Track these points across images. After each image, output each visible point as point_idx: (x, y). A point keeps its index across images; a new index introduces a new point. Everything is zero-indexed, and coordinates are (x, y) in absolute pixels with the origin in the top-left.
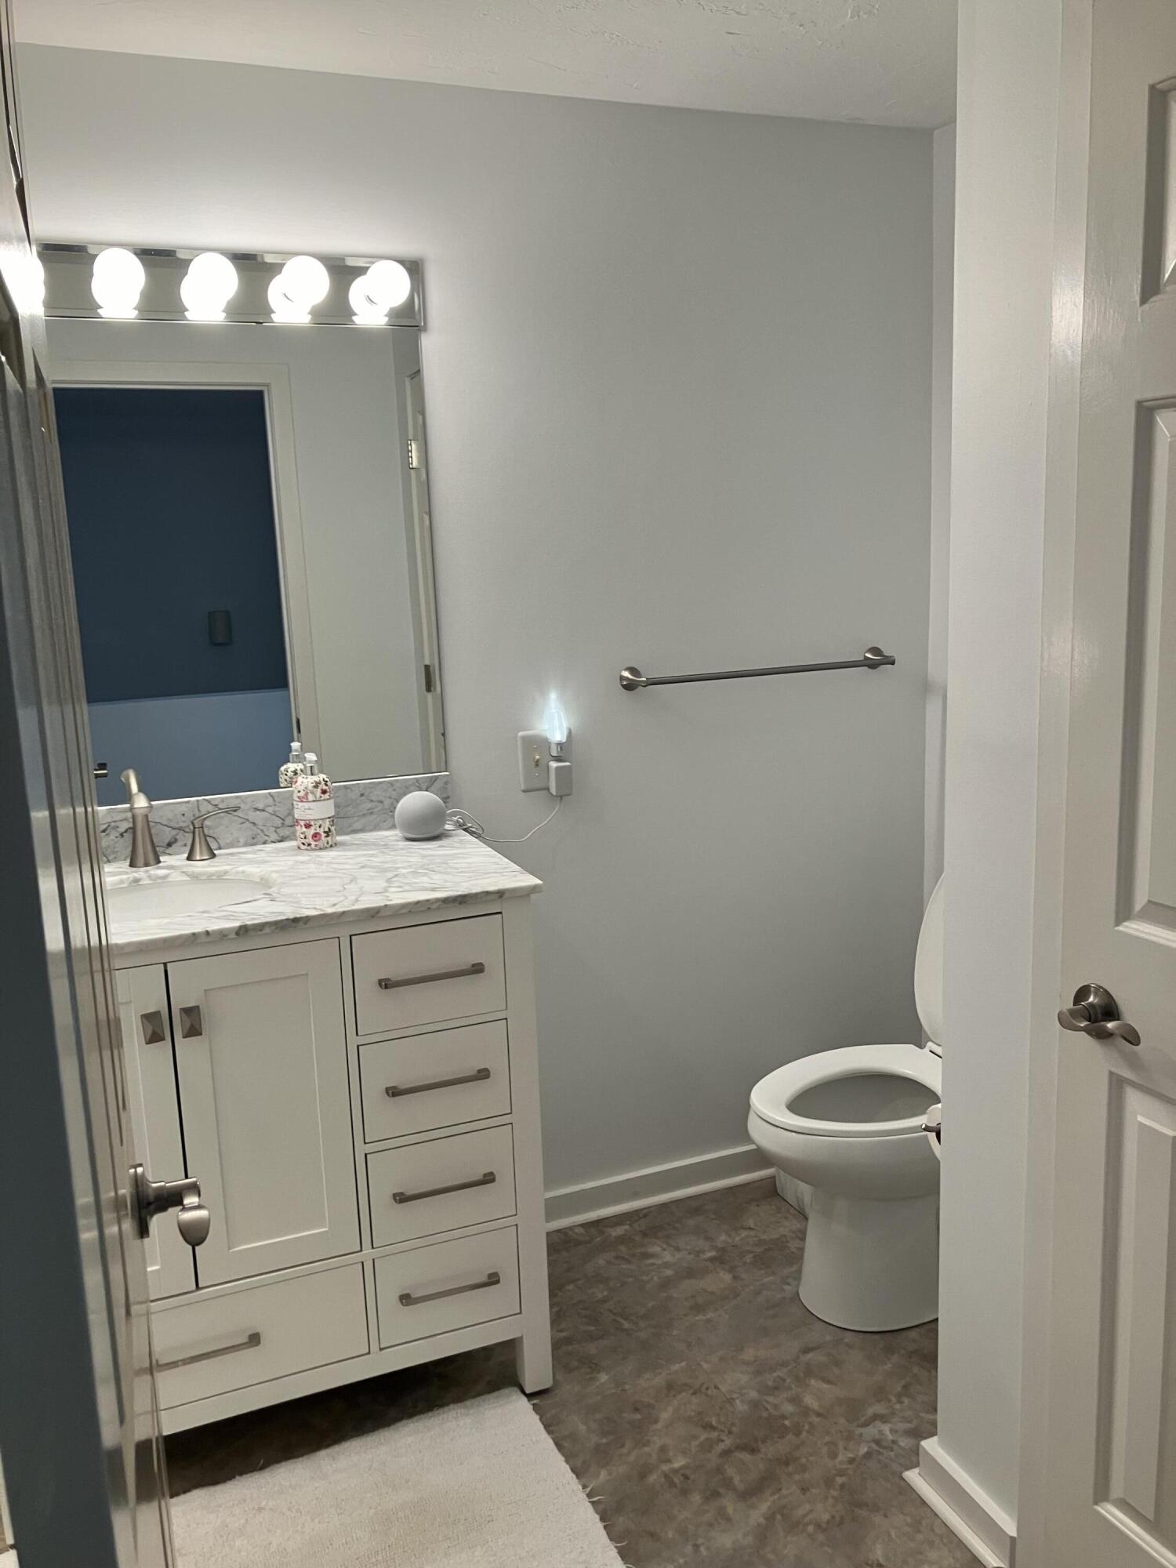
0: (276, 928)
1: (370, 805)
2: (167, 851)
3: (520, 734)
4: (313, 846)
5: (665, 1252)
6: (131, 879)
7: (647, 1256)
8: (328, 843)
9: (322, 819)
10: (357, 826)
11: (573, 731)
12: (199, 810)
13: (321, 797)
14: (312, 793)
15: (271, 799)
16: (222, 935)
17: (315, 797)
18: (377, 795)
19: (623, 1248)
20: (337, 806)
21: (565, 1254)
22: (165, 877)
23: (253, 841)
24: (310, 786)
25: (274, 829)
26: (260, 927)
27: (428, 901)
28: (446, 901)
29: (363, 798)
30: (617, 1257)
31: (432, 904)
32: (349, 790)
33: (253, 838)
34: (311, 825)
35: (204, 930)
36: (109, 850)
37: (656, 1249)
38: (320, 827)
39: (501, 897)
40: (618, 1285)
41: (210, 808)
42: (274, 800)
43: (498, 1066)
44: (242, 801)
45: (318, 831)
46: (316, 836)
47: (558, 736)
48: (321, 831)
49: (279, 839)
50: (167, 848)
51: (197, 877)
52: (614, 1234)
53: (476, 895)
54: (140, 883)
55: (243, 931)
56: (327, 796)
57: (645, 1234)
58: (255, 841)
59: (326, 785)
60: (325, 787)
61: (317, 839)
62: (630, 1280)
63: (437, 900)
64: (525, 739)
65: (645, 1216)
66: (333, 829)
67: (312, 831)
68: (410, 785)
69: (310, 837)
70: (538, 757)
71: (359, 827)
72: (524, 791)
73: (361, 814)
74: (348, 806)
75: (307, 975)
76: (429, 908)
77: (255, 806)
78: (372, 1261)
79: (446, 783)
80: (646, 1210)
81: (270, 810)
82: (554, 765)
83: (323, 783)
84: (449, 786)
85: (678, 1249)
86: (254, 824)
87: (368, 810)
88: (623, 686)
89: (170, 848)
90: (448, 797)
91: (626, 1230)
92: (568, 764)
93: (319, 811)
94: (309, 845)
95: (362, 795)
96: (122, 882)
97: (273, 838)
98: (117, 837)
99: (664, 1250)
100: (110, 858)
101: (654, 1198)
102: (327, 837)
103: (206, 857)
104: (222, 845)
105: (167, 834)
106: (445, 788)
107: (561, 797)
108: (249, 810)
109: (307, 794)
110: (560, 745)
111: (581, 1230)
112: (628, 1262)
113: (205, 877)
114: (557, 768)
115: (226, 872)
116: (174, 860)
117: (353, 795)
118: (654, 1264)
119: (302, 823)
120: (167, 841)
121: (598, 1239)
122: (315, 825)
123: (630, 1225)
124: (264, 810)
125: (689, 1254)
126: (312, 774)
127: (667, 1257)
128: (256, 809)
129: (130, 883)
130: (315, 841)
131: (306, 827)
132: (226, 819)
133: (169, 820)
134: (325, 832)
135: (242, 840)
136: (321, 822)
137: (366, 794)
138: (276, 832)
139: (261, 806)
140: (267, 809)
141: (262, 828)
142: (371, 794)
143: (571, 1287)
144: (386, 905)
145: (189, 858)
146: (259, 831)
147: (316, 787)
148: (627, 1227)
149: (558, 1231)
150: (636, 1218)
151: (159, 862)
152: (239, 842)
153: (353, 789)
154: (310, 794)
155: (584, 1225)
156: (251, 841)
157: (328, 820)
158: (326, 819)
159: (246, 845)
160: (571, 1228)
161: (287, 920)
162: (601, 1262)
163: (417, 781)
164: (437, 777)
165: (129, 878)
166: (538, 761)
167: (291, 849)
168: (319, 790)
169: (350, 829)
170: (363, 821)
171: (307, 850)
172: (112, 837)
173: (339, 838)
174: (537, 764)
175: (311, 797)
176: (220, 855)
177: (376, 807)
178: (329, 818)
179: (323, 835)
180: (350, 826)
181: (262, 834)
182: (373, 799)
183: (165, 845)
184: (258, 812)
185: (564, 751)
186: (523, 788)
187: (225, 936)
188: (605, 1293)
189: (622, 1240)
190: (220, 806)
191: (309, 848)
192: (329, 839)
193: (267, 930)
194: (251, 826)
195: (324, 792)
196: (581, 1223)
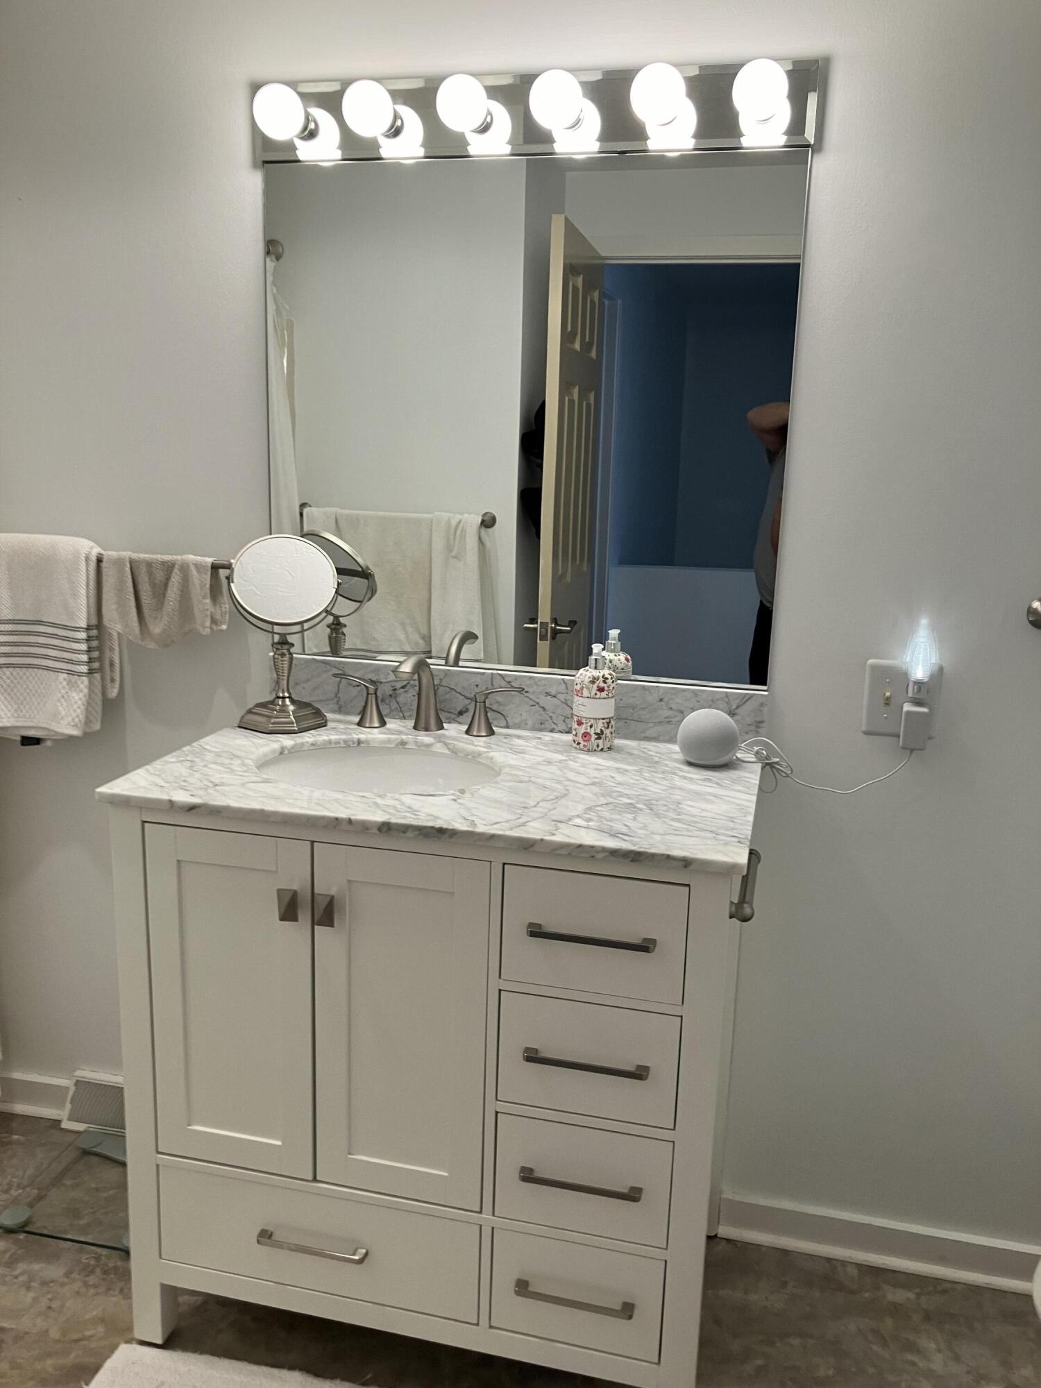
0: (420, 834)
1: (670, 713)
2: (458, 719)
3: (871, 661)
4: (581, 746)
5: (938, 1354)
6: (399, 741)
7: (912, 1347)
8: (598, 746)
9: (595, 719)
10: (651, 732)
11: (945, 670)
12: (492, 685)
13: (596, 694)
14: (588, 688)
15: (563, 686)
16: (363, 827)
17: (590, 694)
18: (678, 703)
19: (889, 1322)
20: (617, 708)
21: (817, 1294)
22: (429, 746)
23: (540, 727)
24: (587, 680)
25: (563, 718)
26: (405, 829)
27: (592, 847)
28: (614, 853)
29: (662, 703)
30: (873, 1331)
31: (598, 852)
32: (647, 692)
33: (541, 724)
34: (583, 723)
35: (348, 817)
36: (406, 708)
37: (929, 1345)
38: (591, 727)
39: (686, 867)
40: (854, 1369)
41: (503, 684)
42: (567, 688)
43: (662, 1068)
44: (535, 683)
45: (588, 731)
46: (586, 735)
47: (920, 672)
48: (592, 731)
49: (567, 730)
50: (458, 716)
51: (456, 753)
52: (890, 1297)
53: (653, 855)
54: (407, 747)
55: (386, 828)
56: (604, 694)
57: (928, 1317)
58: (543, 726)
59: (605, 682)
60: (602, 685)
61: (586, 739)
62: (871, 1370)
63: (604, 849)
64: (874, 668)
65: (945, 1292)
66: (607, 732)
67: (582, 730)
68: (718, 700)
69: (580, 735)
70: (888, 694)
71: (655, 735)
72: (866, 733)
73: (657, 721)
74: (644, 709)
75: (453, 893)
76: (593, 857)
77: (547, 691)
78: (490, 1229)
79: (762, 705)
80: (949, 1285)
81: (562, 697)
82: (907, 707)
83: (601, 679)
84: (765, 709)
85: (957, 1359)
86: (544, 709)
87: (666, 718)
88: (1031, 622)
89: (461, 717)
90: (761, 722)
91: (908, 1299)
92: (925, 710)
93: (593, 709)
94: (579, 744)
95: (661, 700)
96: (389, 741)
97: (560, 728)
98: (414, 696)
99: (939, 1351)
100: (406, 714)
101: (970, 1273)
102: (596, 739)
103: (484, 734)
104: (510, 724)
105: (461, 703)
106: (760, 710)
107: (912, 751)
108: (541, 693)
109: (582, 688)
110: (919, 684)
111: (853, 1272)
112: (884, 1343)
113: (462, 755)
114: (908, 712)
115: (480, 754)
116: (454, 730)
117: (652, 698)
118: (914, 1364)
119: (575, 718)
120: (459, 709)
121: (867, 1295)
122: (587, 723)
123: (918, 1295)
124: (555, 697)
125: (968, 1373)
126: (596, 668)
127: (938, 1362)
128: (548, 694)
129: (397, 745)
130: (584, 741)
131: (578, 724)
132: (518, 698)
133: (463, 688)
134: (595, 734)
135: (530, 723)
136: (592, 721)
137: (665, 700)
138: (564, 721)
139: (553, 692)
140: (558, 696)
141: (551, 715)
142: (671, 701)
143: (796, 1342)
144: (542, 840)
145: (467, 732)
146: (548, 719)
147: (593, 682)
148: (911, 1296)
149: (828, 1260)
150: (931, 1288)
151: (442, 728)
152: (526, 724)
153: (652, 691)
154: (585, 689)
155: (860, 1266)
156: (538, 726)
157: (601, 721)
158: (599, 719)
159: (533, 729)
160: (844, 1263)
161: (432, 828)
162: (852, 1327)
163: (727, 696)
164: (752, 696)
165: (398, 738)
166: (888, 699)
167: (566, 744)
168: (595, 686)
169: (643, 735)
170: (660, 728)
171: (576, 748)
172: (410, 695)
173: (618, 742)
174: (887, 702)
175: (586, 693)
176: (500, 734)
177: (676, 717)
178: (603, 719)
179: (594, 736)
180: (644, 732)
181: (550, 721)
182: (673, 706)
183: (456, 713)
184: (549, 697)
185: (925, 692)
186: (864, 728)
187: (367, 829)
188: (831, 1372)
189: (895, 1310)
190: (513, 684)
191: (578, 747)
192: (600, 742)
193: (409, 834)
194: (541, 710)
195: (601, 690)
196: (858, 1262)
